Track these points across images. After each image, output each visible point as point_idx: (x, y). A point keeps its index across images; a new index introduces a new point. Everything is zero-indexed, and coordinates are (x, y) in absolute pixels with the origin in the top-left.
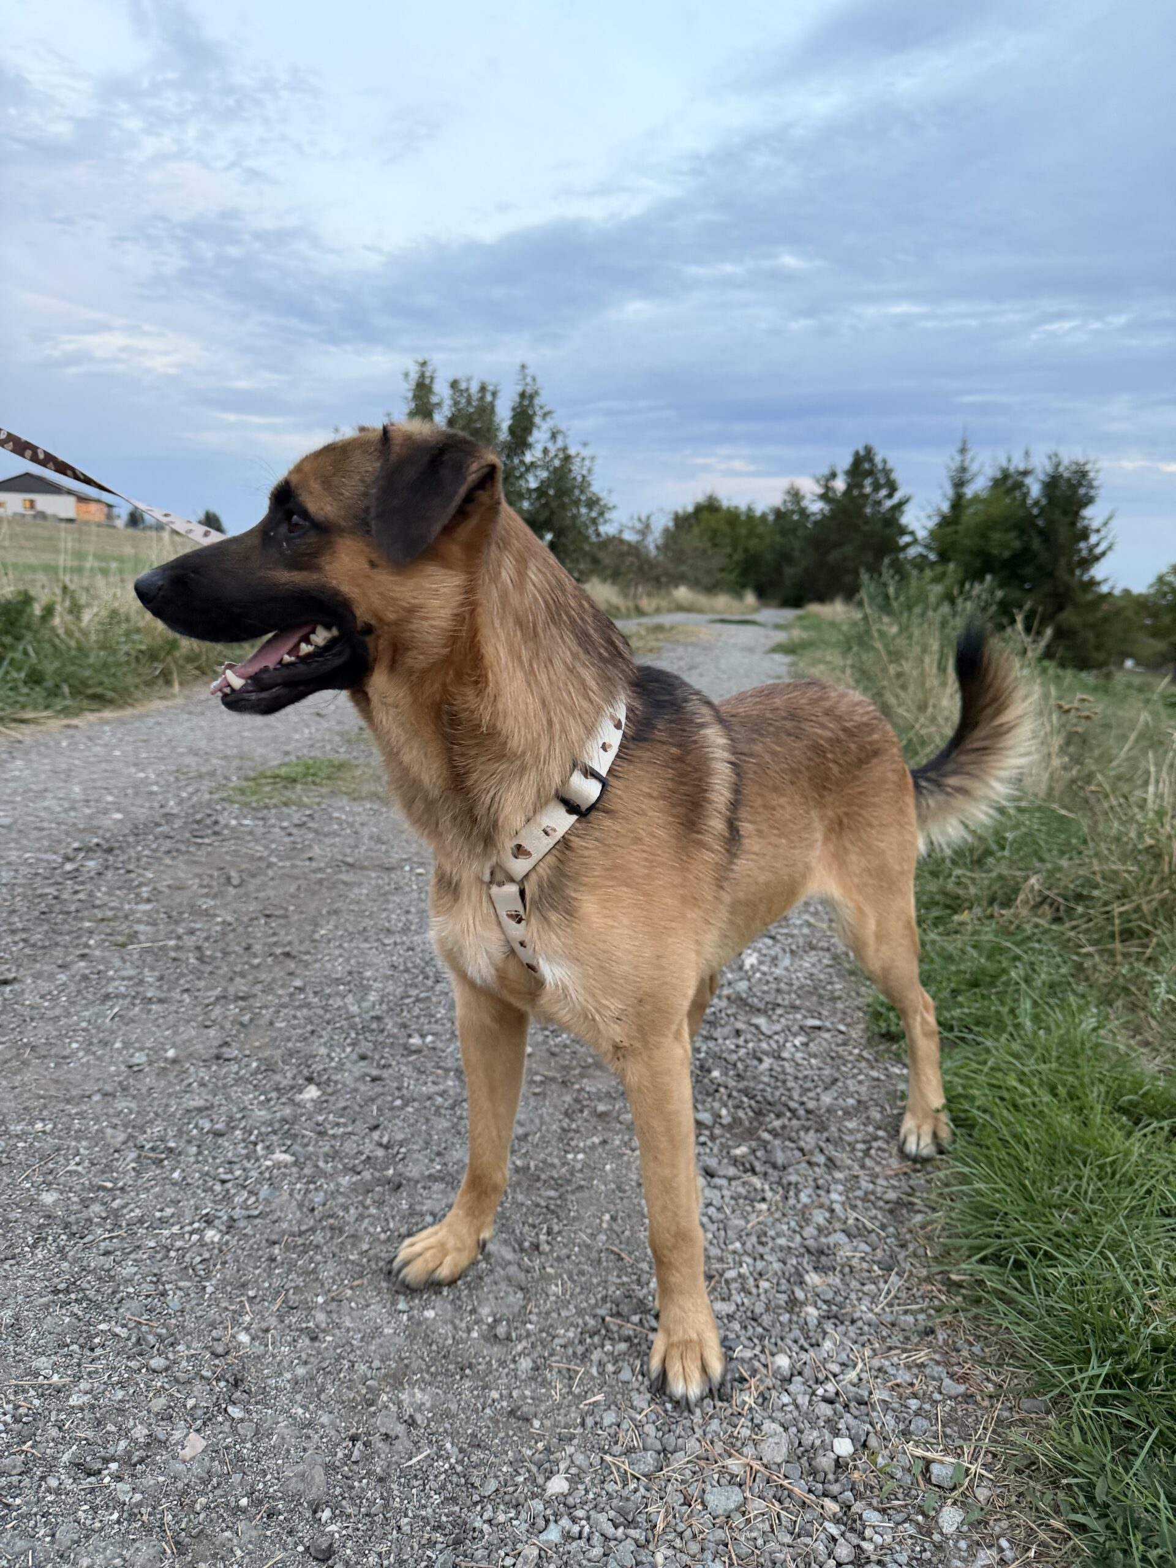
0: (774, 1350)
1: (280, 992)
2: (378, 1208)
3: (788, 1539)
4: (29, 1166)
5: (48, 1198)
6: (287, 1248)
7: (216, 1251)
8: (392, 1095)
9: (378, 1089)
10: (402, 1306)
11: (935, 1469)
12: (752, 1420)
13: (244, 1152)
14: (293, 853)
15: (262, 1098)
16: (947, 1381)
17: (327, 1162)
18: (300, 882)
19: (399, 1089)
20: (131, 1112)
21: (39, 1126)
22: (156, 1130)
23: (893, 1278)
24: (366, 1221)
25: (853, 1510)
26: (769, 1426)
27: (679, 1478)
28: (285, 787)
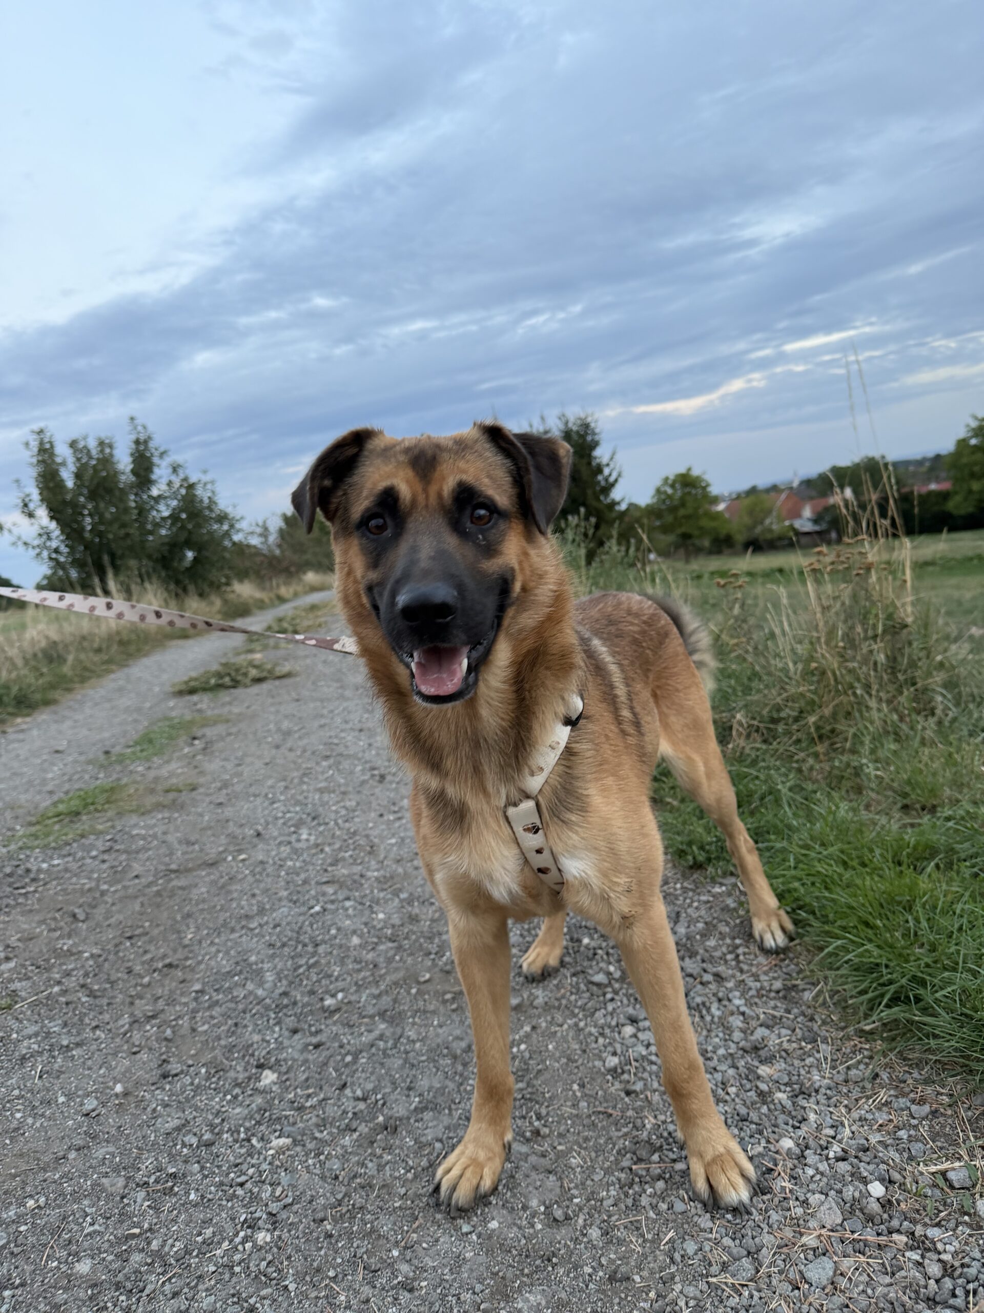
0: (776, 1137)
1: (184, 1000)
2: (389, 1154)
3: (888, 1280)
4: (45, 1245)
5: (84, 1267)
6: (335, 1221)
7: (275, 1250)
8: (340, 1054)
9: (326, 1053)
10: (466, 1228)
11: (951, 1175)
12: (797, 1199)
13: (243, 1151)
14: (118, 876)
15: (229, 1097)
16: (914, 1108)
17: (322, 1132)
18: (141, 899)
19: (341, 1047)
20: (114, 1157)
21: (31, 1203)
22: (148, 1162)
23: (823, 1047)
24: (387, 1168)
25: (917, 1234)
26: (815, 1199)
27: (776, 1270)
28: (71, 822)
